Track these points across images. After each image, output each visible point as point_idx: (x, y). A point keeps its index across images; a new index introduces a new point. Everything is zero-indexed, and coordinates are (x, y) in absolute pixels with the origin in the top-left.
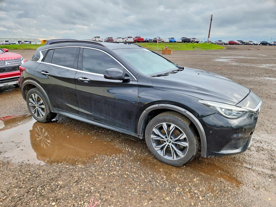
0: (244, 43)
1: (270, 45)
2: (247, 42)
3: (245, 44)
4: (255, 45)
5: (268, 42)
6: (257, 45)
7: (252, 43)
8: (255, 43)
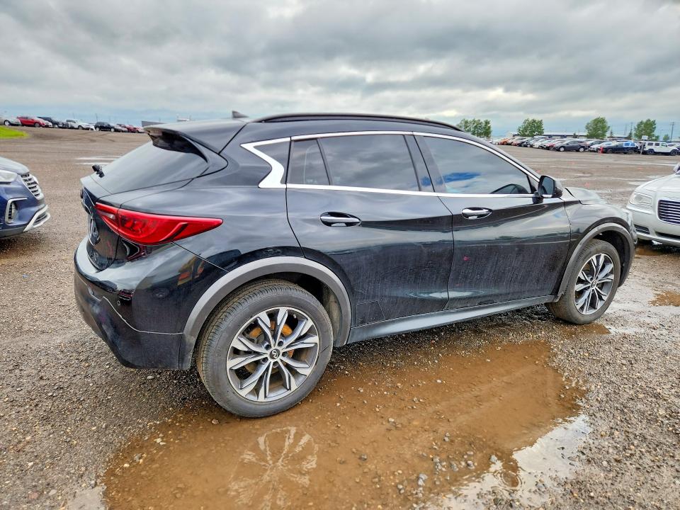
0: (57, 124)
1: (116, 131)
2: (65, 121)
3: (61, 126)
4: (83, 129)
5: (112, 125)
6: (88, 129)
7: (76, 126)
8: (84, 125)
